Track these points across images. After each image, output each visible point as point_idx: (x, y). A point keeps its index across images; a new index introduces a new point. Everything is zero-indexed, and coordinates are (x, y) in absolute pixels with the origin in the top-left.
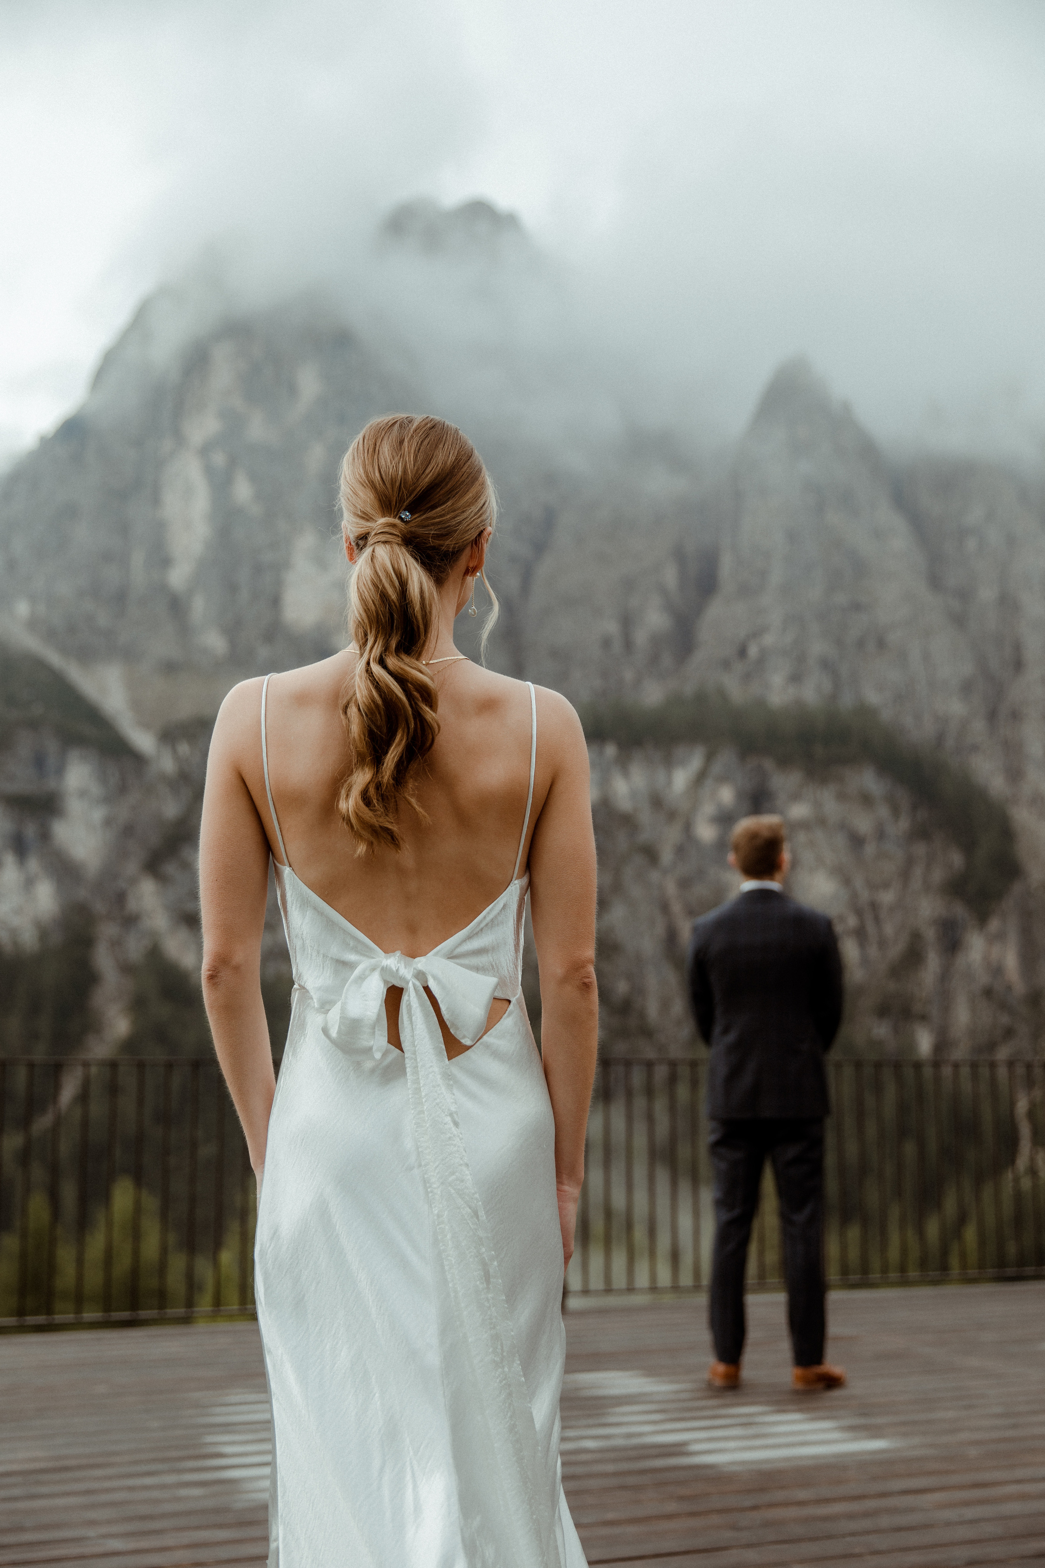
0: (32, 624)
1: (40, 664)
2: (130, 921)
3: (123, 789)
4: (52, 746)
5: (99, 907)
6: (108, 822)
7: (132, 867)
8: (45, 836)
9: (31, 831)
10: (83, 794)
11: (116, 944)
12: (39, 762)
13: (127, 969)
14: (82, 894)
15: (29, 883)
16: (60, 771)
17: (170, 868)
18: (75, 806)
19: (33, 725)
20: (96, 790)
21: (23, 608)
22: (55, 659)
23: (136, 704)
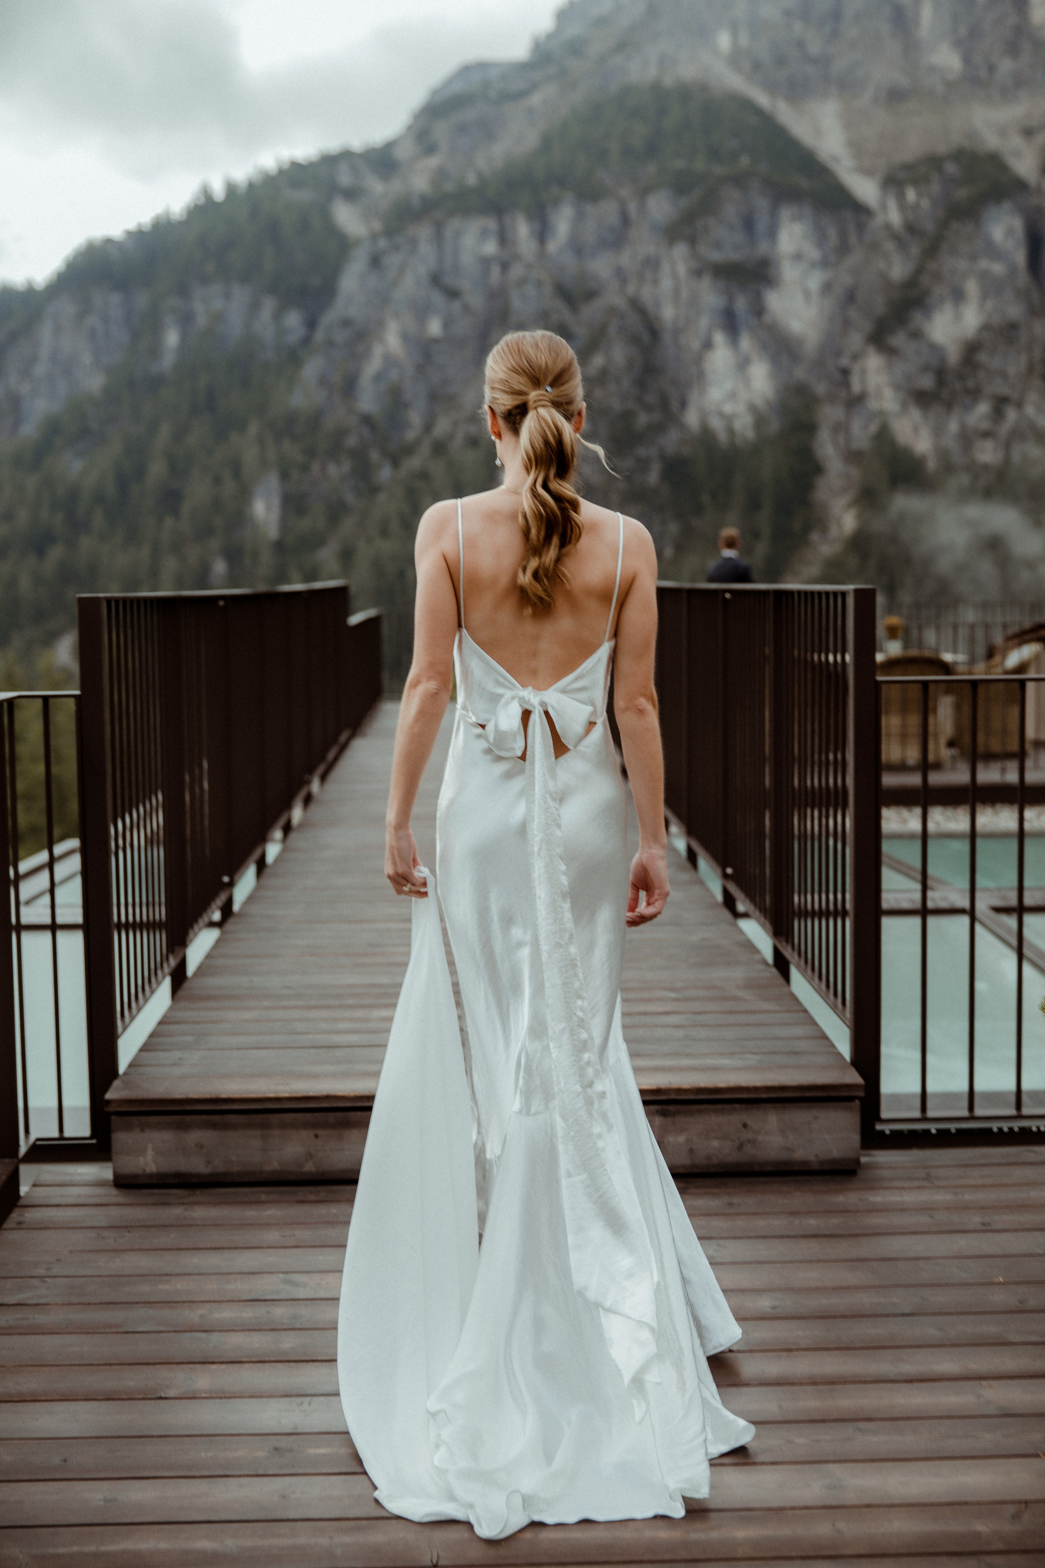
0: (735, 59)
1: (748, 105)
2: (856, 402)
3: (843, 249)
4: (762, 204)
5: (820, 389)
6: (827, 288)
7: (856, 340)
8: (759, 310)
9: (741, 304)
10: (798, 257)
11: (840, 428)
12: (748, 224)
13: (853, 457)
14: (800, 373)
15: (743, 365)
16: (772, 233)
17: (898, 340)
18: (789, 272)
19: (739, 181)
20: (813, 253)
21: (724, 41)
22: (763, 99)
23: (856, 146)
